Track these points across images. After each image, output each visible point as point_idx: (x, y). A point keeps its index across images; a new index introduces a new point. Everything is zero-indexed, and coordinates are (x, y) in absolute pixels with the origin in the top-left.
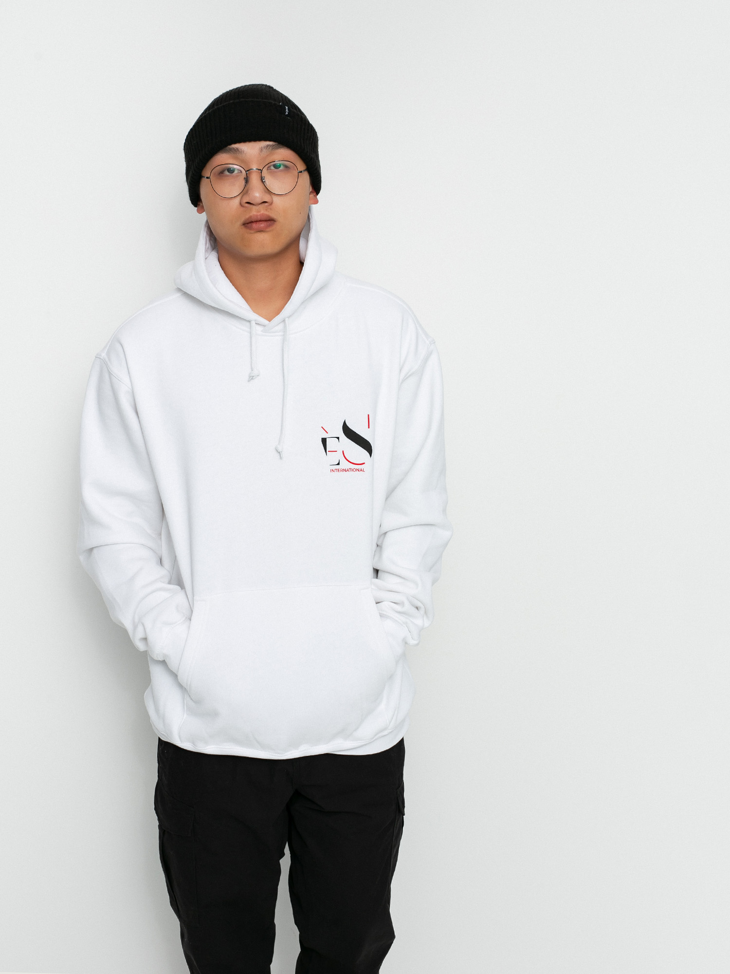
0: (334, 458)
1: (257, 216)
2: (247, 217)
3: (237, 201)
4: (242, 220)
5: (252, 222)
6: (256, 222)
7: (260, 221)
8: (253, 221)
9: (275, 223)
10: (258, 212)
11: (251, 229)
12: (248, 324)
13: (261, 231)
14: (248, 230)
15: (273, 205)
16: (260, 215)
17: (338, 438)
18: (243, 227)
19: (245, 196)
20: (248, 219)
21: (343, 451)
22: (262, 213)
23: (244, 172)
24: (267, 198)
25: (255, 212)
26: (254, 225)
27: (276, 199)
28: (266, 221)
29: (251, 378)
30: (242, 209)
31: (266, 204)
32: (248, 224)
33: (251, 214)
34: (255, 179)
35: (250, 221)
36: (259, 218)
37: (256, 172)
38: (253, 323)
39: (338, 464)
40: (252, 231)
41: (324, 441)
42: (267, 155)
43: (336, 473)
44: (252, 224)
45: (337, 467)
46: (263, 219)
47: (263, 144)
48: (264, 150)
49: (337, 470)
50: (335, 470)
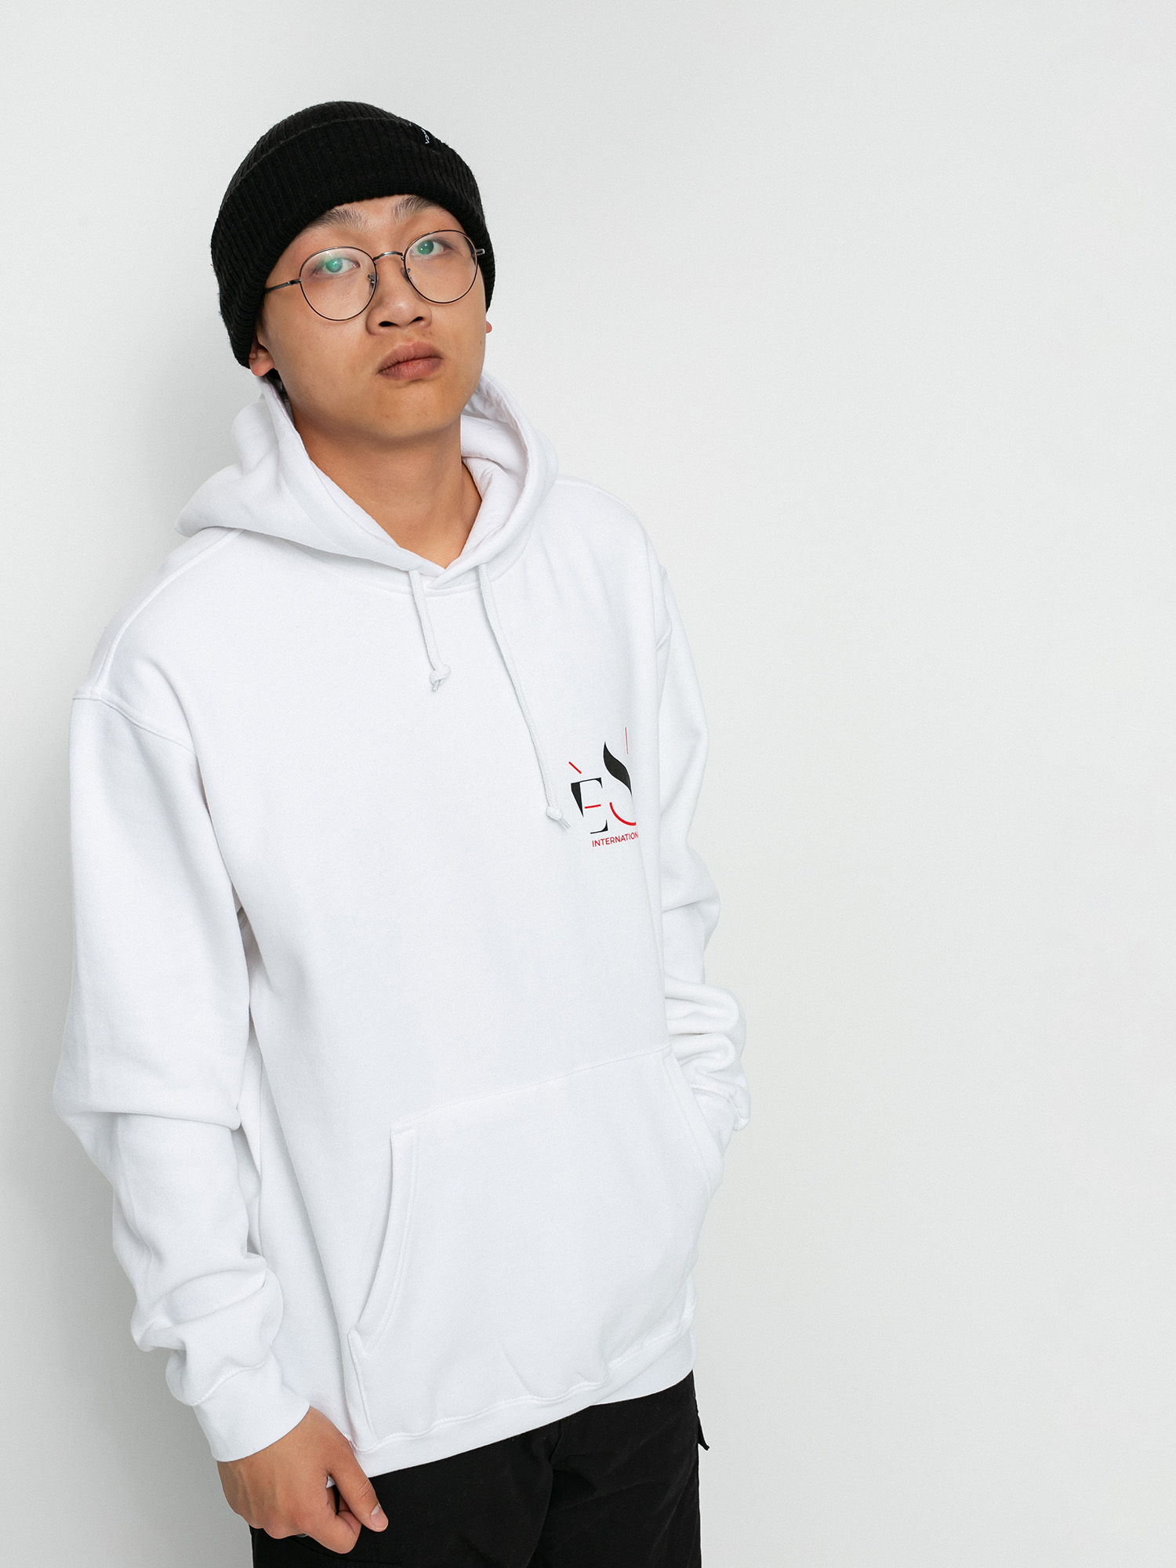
0: (596, 818)
1: (406, 349)
2: (388, 353)
3: (359, 325)
4: (379, 360)
5: (399, 363)
6: (407, 361)
7: (414, 359)
8: (401, 359)
9: (443, 362)
10: (409, 340)
11: (397, 377)
12: (404, 577)
13: (417, 380)
14: (392, 382)
15: (433, 326)
16: (413, 346)
17: (599, 780)
18: (379, 376)
19: (377, 311)
20: (389, 357)
21: (611, 804)
22: (415, 341)
23: (366, 262)
24: (420, 310)
25: (401, 342)
26: (404, 368)
27: (438, 314)
28: (425, 358)
29: (436, 684)
30: (371, 340)
31: (422, 323)
32: (390, 368)
33: (395, 347)
34: (390, 275)
35: (395, 360)
36: (413, 353)
37: (391, 259)
38: (414, 575)
39: (606, 829)
40: (400, 383)
41: (576, 788)
42: (407, 224)
43: (603, 847)
44: (401, 366)
45: (605, 835)
46: (419, 355)
47: (397, 200)
48: (402, 211)
49: (604, 841)
50: (601, 841)
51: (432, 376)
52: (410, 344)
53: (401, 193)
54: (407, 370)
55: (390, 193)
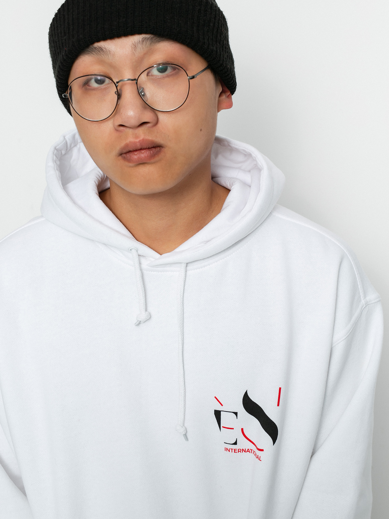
1: (135, 143)
2: (123, 144)
5: (130, 151)
6: (135, 150)
7: (140, 149)
8: (131, 149)
9: (163, 149)
10: (137, 137)
11: (129, 161)
13: (142, 163)
14: (127, 163)
15: (159, 125)
16: (140, 141)
17: (236, 414)
18: (119, 158)
19: (119, 117)
20: (124, 147)
21: (242, 429)
22: (141, 138)
24: (148, 116)
25: (133, 138)
26: (133, 156)
27: (162, 118)
28: (149, 148)
30: (116, 134)
31: (149, 125)
32: (125, 154)
33: (128, 141)
35: (127, 150)
36: (139, 145)
37: (130, 83)
39: (235, 443)
40: (131, 164)
41: (218, 414)
42: (145, 54)
43: (232, 454)
44: (130, 154)
45: (234, 447)
46: (145, 147)
47: (137, 38)
48: (140, 46)
49: (233, 450)
50: (231, 450)
51: (152, 161)
52: (138, 140)
53: (140, 32)
54: (135, 156)
55: (132, 33)
